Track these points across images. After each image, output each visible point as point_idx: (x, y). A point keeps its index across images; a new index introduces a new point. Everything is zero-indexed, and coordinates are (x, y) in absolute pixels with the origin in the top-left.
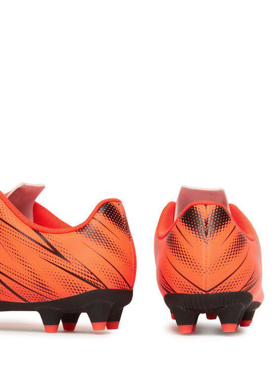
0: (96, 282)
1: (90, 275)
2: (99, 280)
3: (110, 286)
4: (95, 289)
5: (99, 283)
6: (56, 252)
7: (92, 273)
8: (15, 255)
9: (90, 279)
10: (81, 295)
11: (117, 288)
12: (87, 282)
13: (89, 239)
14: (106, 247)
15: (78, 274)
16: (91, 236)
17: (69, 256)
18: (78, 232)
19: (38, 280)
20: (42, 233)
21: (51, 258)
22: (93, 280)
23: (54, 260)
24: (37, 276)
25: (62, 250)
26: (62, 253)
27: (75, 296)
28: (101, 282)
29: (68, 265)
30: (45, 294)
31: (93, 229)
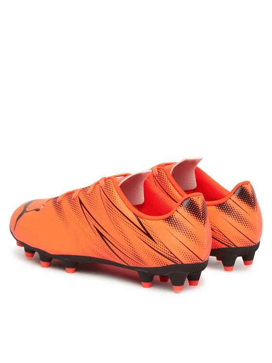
0: (174, 259)
1: (170, 254)
2: (176, 258)
3: (185, 262)
4: (174, 264)
5: (176, 260)
6: (148, 235)
7: (171, 253)
8: (121, 233)
9: (170, 257)
10: (163, 267)
11: (190, 263)
12: (168, 258)
13: (172, 227)
14: (184, 233)
15: (161, 252)
16: (173, 225)
17: (157, 239)
18: (165, 221)
19: (135, 253)
20: (140, 219)
21: (145, 238)
22: (172, 258)
23: (147, 240)
24: (135, 250)
25: (152, 233)
26: (152, 236)
27: (160, 267)
28: (178, 259)
29: (155, 245)
30: (140, 263)
31: (175, 219)
